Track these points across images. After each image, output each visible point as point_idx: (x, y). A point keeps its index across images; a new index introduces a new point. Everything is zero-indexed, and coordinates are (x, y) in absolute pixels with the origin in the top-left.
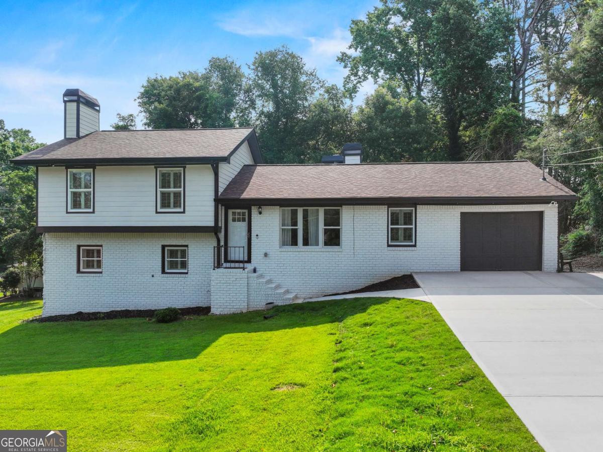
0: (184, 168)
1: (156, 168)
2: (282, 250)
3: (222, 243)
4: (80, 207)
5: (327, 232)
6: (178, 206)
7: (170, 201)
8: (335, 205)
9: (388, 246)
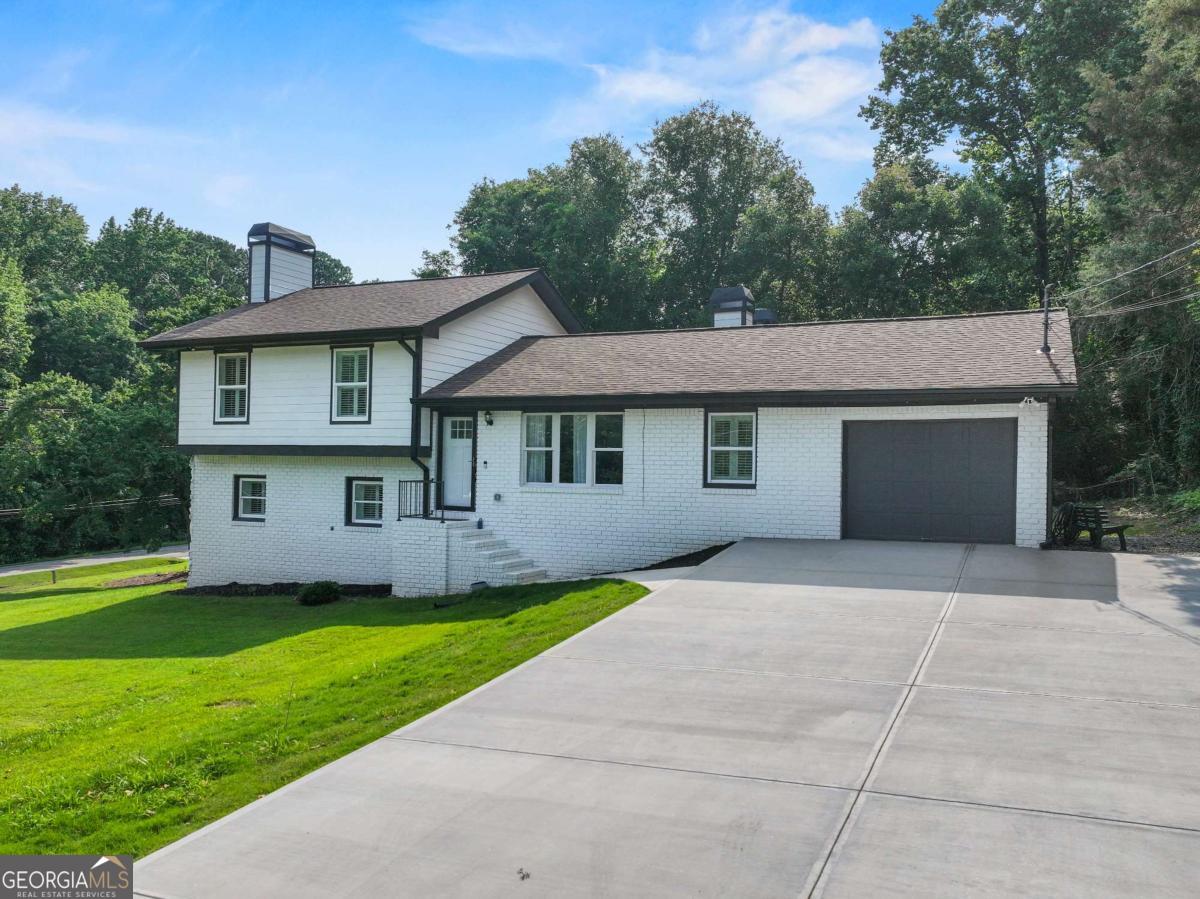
0: (372, 347)
1: (332, 348)
2: (524, 489)
3: (433, 475)
4: (233, 415)
5: (600, 457)
6: (361, 412)
7: (353, 403)
8: (612, 409)
9: (706, 485)
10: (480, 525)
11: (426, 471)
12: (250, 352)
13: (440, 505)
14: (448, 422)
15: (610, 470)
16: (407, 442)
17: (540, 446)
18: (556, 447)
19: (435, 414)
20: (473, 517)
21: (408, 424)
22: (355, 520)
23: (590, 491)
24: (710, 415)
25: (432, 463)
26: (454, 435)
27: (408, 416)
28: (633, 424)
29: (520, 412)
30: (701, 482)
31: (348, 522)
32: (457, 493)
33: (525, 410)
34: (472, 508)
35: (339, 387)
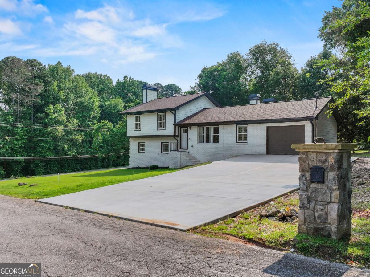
0: (165, 113)
1: (157, 113)
2: (198, 144)
3: (179, 142)
4: (138, 129)
5: (214, 136)
6: (164, 127)
7: (162, 125)
8: (216, 125)
9: (237, 142)
10: (189, 153)
11: (178, 141)
12: (141, 115)
13: (181, 149)
14: (182, 129)
15: (216, 140)
16: (173, 134)
17: (202, 134)
18: (205, 135)
19: (179, 127)
20: (187, 151)
21: (173, 130)
22: (163, 152)
23: (212, 144)
24: (238, 126)
25: (179, 139)
26: (183, 132)
27: (173, 128)
28: (221, 128)
29: (197, 127)
30: (236, 142)
31: (162, 152)
32: (184, 145)
33: (198, 126)
34: (187, 149)
35: (159, 122)
